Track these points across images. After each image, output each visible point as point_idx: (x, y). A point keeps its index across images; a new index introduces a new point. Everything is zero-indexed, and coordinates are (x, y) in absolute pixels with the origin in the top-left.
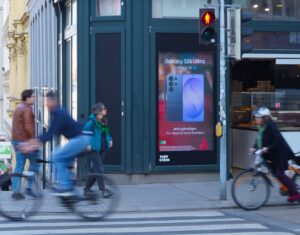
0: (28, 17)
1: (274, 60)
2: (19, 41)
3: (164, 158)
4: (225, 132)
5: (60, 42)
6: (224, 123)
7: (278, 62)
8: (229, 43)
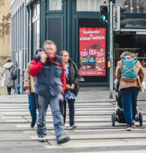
0: (10, 15)
1: (135, 32)
2: (5, 28)
3: (82, 80)
4: (112, 65)
5: (30, 24)
6: (112, 61)
7: (137, 33)
8: (114, 23)
